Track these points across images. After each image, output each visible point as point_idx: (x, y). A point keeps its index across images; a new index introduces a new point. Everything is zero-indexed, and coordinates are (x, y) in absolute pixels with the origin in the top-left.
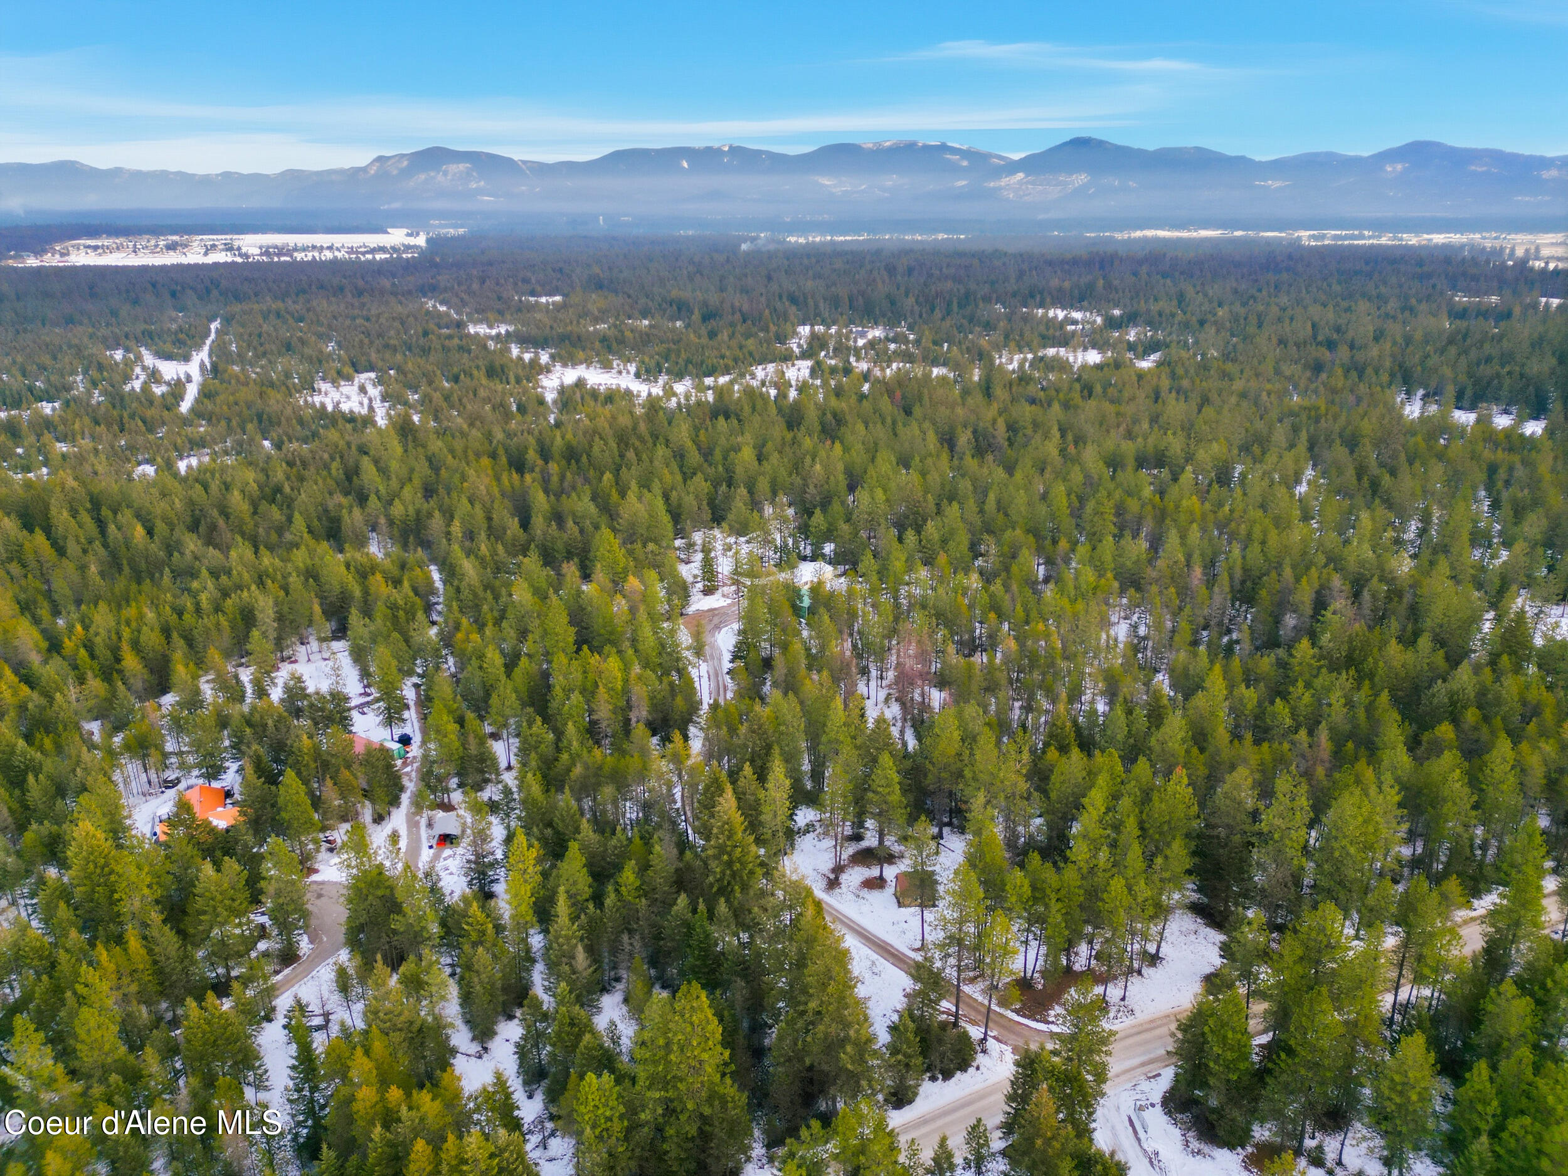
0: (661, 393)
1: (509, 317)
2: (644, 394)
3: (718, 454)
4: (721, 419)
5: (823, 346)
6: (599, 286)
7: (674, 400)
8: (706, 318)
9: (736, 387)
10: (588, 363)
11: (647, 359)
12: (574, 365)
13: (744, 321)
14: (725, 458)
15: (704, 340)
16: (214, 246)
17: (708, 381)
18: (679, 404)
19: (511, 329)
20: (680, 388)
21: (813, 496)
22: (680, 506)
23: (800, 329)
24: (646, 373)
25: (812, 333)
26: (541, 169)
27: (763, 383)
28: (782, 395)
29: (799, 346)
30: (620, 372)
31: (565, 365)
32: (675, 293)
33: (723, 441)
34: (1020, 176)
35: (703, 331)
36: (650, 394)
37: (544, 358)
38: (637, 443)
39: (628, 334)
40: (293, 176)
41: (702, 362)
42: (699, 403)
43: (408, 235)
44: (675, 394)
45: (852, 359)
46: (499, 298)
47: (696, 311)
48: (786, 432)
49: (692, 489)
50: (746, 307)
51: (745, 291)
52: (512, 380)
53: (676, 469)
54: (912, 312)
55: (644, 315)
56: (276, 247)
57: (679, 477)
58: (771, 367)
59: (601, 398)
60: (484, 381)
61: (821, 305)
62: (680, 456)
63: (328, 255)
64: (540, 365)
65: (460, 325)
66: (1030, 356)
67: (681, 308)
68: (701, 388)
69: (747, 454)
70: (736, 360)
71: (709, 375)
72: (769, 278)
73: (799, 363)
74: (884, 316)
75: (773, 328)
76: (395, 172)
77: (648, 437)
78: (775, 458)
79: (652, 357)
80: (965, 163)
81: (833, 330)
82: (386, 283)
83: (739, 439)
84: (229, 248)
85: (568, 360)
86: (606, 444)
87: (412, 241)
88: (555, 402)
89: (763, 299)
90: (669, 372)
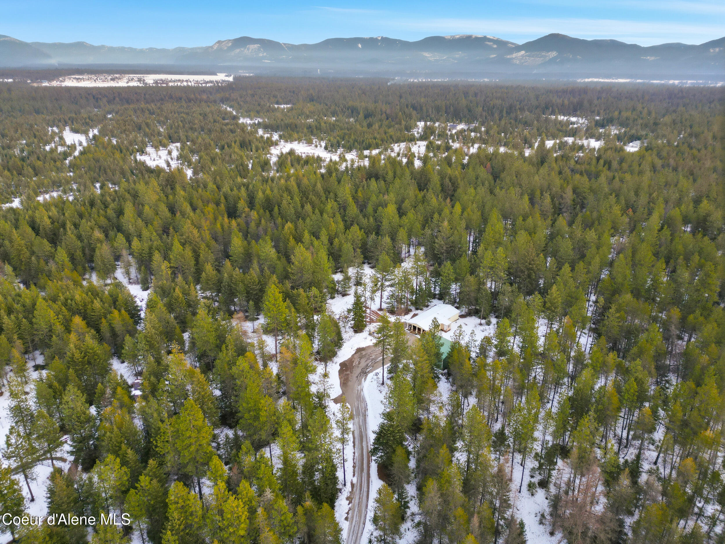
0: (338, 160)
1: (262, 114)
2: (328, 160)
3: (370, 209)
4: (373, 180)
5: (433, 133)
6: (312, 100)
7: (344, 165)
8: (366, 117)
9: (383, 157)
10: (299, 140)
11: (332, 139)
12: (291, 141)
13: (387, 119)
14: (375, 211)
15: (365, 129)
16: (132, 79)
17: (366, 152)
18: (347, 167)
19: (261, 120)
20: (350, 156)
21: (440, 246)
22: (340, 250)
23: (418, 123)
24: (331, 147)
25: (426, 125)
26: (292, 48)
27: (398, 154)
28: (410, 163)
29: (418, 133)
30: (316, 146)
31: (286, 141)
32: (351, 103)
33: (374, 198)
34: (523, 52)
35: (365, 124)
36: (331, 160)
37: (275, 137)
38: (314, 198)
39: (323, 124)
40: (180, 50)
41: (363, 141)
42: (359, 168)
43: (226, 76)
44: (346, 161)
45: (450, 141)
46: (259, 105)
47: (361, 113)
48: (417, 192)
49: (350, 237)
50: (388, 112)
51: (388, 103)
52: (254, 150)
53: (339, 219)
54: (481, 115)
55: (333, 114)
56: (162, 80)
57: (341, 225)
58: (403, 145)
59: (302, 162)
60: (237, 150)
61: (430, 111)
62: (343, 208)
63: (185, 84)
64: (272, 141)
65: (235, 118)
66: (558, 141)
67: (353, 111)
68: (362, 157)
69: (391, 209)
70: (382, 140)
71: (367, 149)
72: (401, 97)
73: (419, 143)
74: (465, 117)
75: (403, 123)
76: (225, 48)
77: (322, 193)
78: (411, 215)
79: (335, 138)
80: (495, 46)
81: (437, 124)
82: (204, 97)
83: (386, 197)
84: (139, 80)
85: (288, 138)
86: (292, 199)
87: (227, 79)
88: (275, 164)
89: (398, 107)
90: (344, 147)
